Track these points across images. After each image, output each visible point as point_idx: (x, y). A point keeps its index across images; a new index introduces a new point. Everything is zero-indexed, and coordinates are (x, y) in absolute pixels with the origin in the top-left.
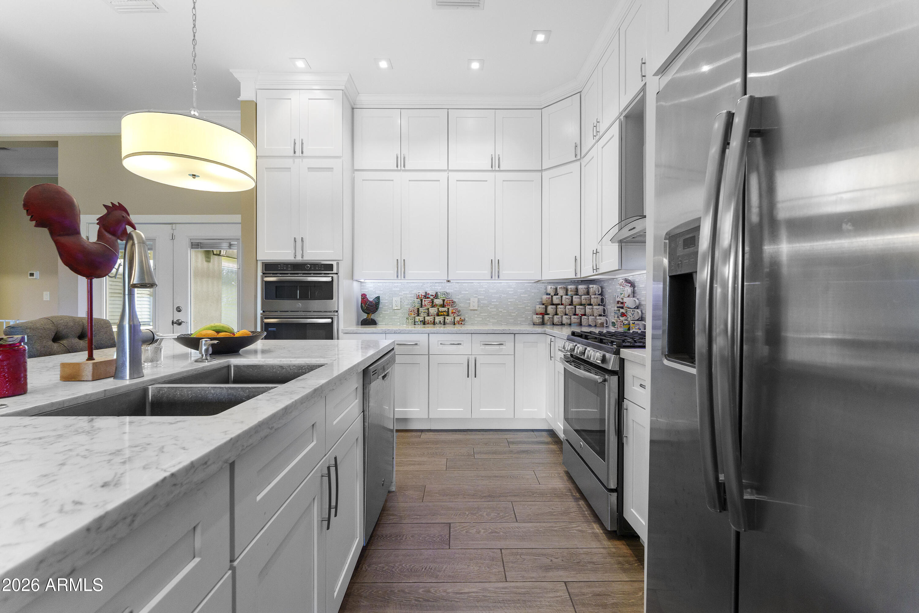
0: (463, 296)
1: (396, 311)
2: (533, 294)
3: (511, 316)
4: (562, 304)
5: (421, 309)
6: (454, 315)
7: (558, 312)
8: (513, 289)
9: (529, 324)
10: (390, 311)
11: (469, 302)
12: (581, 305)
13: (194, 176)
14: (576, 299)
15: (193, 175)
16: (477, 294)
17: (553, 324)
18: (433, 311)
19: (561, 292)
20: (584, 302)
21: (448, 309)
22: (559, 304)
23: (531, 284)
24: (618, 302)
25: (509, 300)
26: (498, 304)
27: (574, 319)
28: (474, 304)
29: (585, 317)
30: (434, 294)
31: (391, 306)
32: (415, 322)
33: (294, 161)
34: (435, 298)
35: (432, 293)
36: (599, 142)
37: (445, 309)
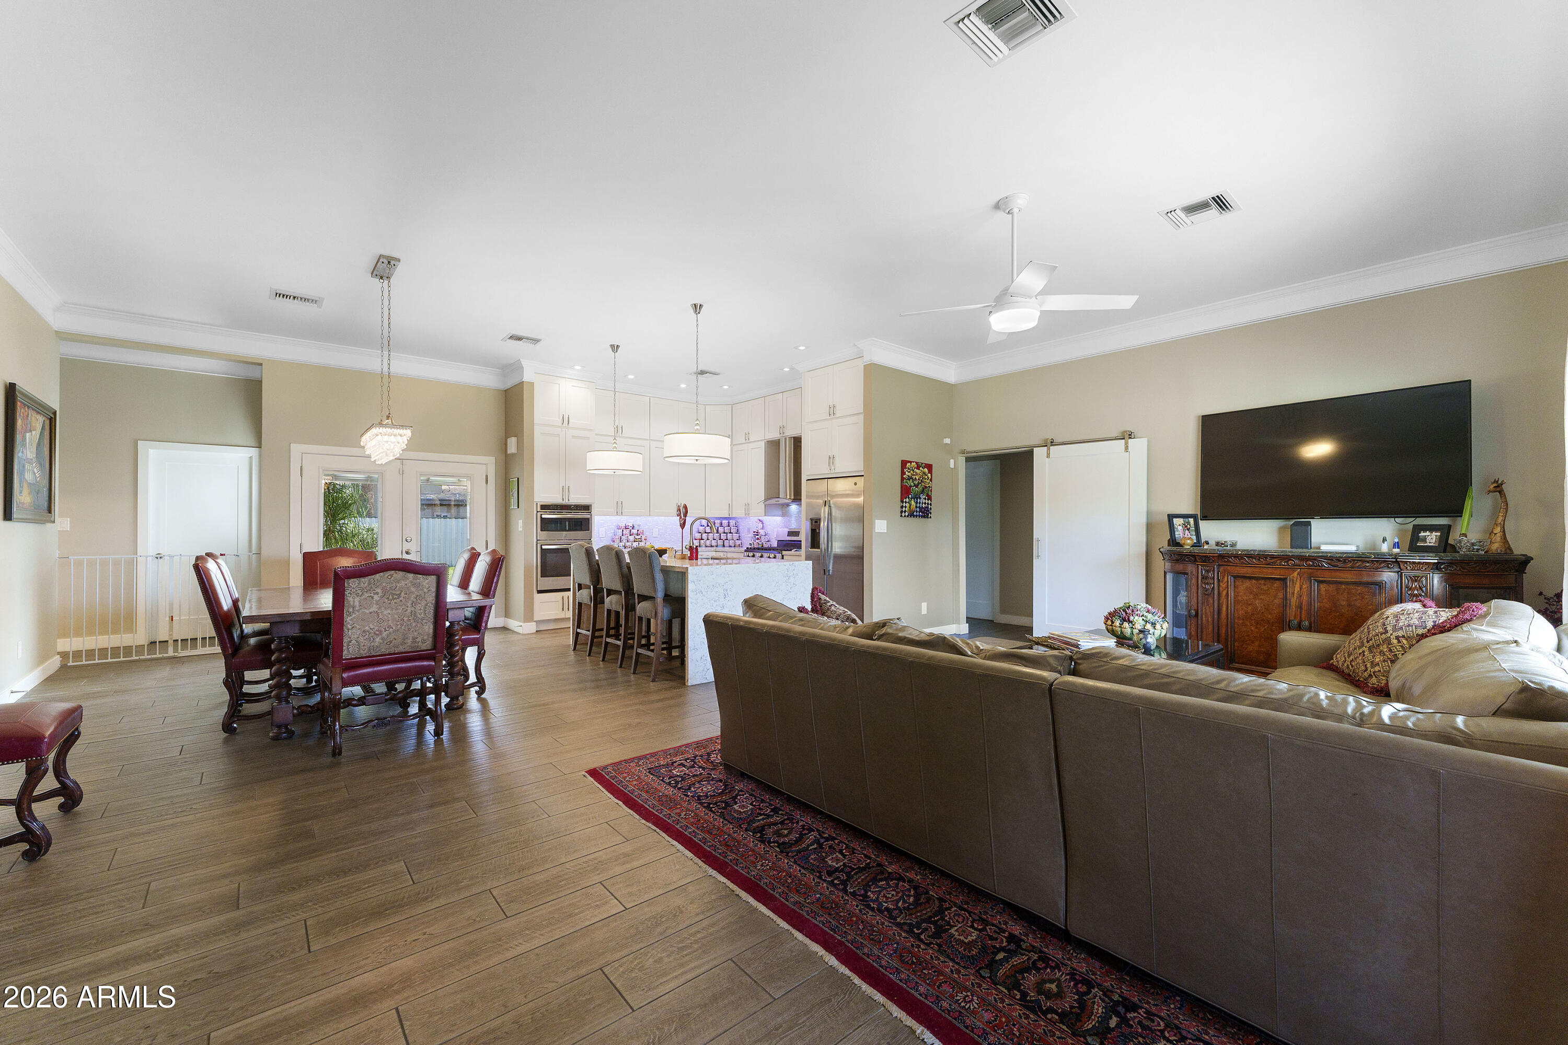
1: (601, 538)
5: (623, 537)
10: (598, 538)
12: (725, 533)
14: (721, 529)
18: (631, 538)
20: (726, 531)
24: (754, 532)
26: (672, 532)
27: (720, 542)
28: (655, 533)
29: (727, 541)
33: (562, 430)
34: (633, 529)
35: (631, 525)
36: (749, 444)
37: (639, 537)
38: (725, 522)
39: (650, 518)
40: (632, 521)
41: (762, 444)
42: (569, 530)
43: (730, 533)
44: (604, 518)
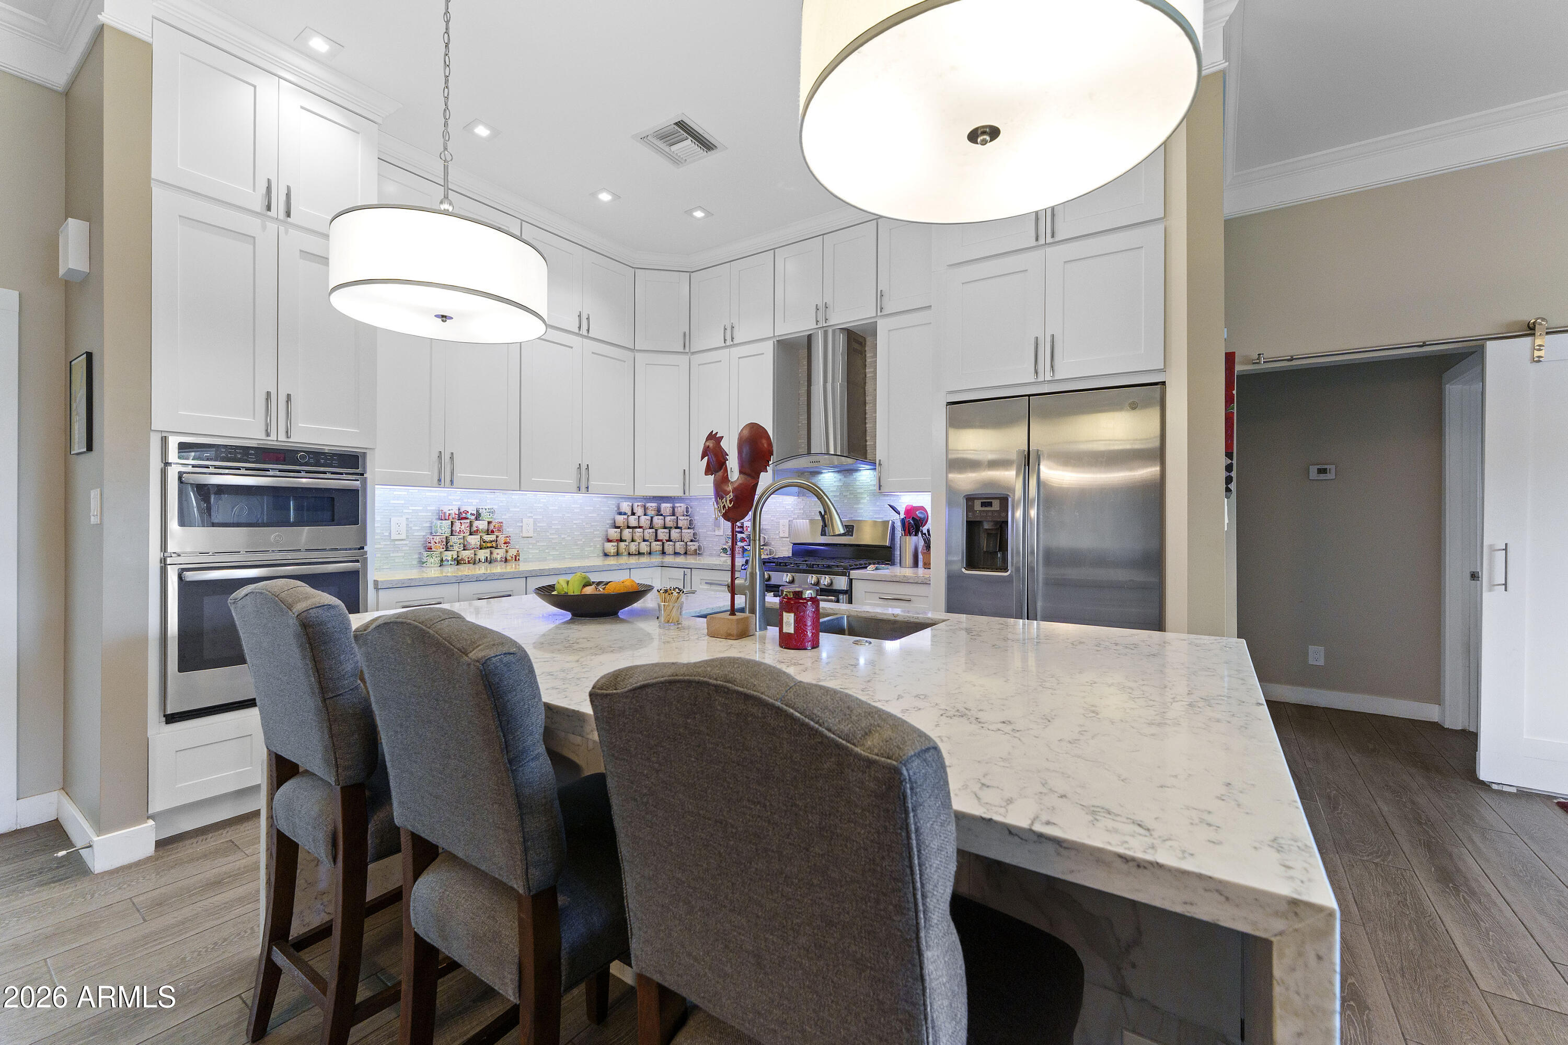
0: (511, 515)
1: (396, 543)
2: (602, 513)
3: (577, 545)
4: (640, 527)
5: (453, 539)
6: (507, 546)
7: (636, 538)
8: (579, 506)
9: (598, 556)
10: (385, 543)
11: (521, 525)
12: (665, 528)
13: (444, 318)
14: (658, 521)
15: (443, 316)
16: (531, 513)
17: (629, 554)
18: (474, 540)
19: (639, 511)
20: (669, 524)
21: (497, 537)
22: (636, 527)
23: (600, 499)
25: (574, 522)
26: (559, 527)
27: (656, 546)
28: (528, 530)
29: (671, 543)
30: (475, 512)
31: (387, 534)
32: (442, 560)
33: (264, 228)
34: (477, 519)
35: (472, 510)
36: (733, 349)
37: (492, 537)
38: (666, 507)
39: (516, 496)
40: (475, 502)
41: (768, 350)
42: (299, 523)
43: (677, 527)
44: (401, 491)
